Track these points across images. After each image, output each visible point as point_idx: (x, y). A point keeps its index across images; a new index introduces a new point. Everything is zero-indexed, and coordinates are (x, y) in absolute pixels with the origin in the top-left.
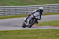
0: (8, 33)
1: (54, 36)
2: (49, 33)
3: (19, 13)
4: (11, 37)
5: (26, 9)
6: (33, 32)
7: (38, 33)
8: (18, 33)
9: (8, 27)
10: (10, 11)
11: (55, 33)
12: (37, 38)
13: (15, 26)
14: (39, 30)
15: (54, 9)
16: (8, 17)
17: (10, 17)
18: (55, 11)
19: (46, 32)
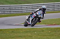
0: (2, 32)
1: (49, 34)
2: (44, 32)
3: (13, 12)
4: (5, 36)
5: (21, 8)
6: (27, 31)
7: (33, 32)
8: (13, 32)
9: (2, 26)
10: (4, 10)
11: (50, 32)
12: (31, 36)
13: (9, 25)
14: (33, 29)
15: (49, 7)
16: (3, 15)
17: (4, 15)
18: (50, 9)
19: (41, 31)
